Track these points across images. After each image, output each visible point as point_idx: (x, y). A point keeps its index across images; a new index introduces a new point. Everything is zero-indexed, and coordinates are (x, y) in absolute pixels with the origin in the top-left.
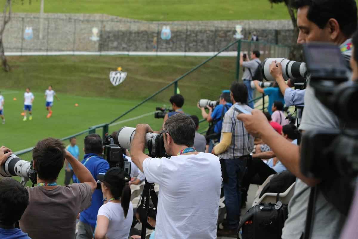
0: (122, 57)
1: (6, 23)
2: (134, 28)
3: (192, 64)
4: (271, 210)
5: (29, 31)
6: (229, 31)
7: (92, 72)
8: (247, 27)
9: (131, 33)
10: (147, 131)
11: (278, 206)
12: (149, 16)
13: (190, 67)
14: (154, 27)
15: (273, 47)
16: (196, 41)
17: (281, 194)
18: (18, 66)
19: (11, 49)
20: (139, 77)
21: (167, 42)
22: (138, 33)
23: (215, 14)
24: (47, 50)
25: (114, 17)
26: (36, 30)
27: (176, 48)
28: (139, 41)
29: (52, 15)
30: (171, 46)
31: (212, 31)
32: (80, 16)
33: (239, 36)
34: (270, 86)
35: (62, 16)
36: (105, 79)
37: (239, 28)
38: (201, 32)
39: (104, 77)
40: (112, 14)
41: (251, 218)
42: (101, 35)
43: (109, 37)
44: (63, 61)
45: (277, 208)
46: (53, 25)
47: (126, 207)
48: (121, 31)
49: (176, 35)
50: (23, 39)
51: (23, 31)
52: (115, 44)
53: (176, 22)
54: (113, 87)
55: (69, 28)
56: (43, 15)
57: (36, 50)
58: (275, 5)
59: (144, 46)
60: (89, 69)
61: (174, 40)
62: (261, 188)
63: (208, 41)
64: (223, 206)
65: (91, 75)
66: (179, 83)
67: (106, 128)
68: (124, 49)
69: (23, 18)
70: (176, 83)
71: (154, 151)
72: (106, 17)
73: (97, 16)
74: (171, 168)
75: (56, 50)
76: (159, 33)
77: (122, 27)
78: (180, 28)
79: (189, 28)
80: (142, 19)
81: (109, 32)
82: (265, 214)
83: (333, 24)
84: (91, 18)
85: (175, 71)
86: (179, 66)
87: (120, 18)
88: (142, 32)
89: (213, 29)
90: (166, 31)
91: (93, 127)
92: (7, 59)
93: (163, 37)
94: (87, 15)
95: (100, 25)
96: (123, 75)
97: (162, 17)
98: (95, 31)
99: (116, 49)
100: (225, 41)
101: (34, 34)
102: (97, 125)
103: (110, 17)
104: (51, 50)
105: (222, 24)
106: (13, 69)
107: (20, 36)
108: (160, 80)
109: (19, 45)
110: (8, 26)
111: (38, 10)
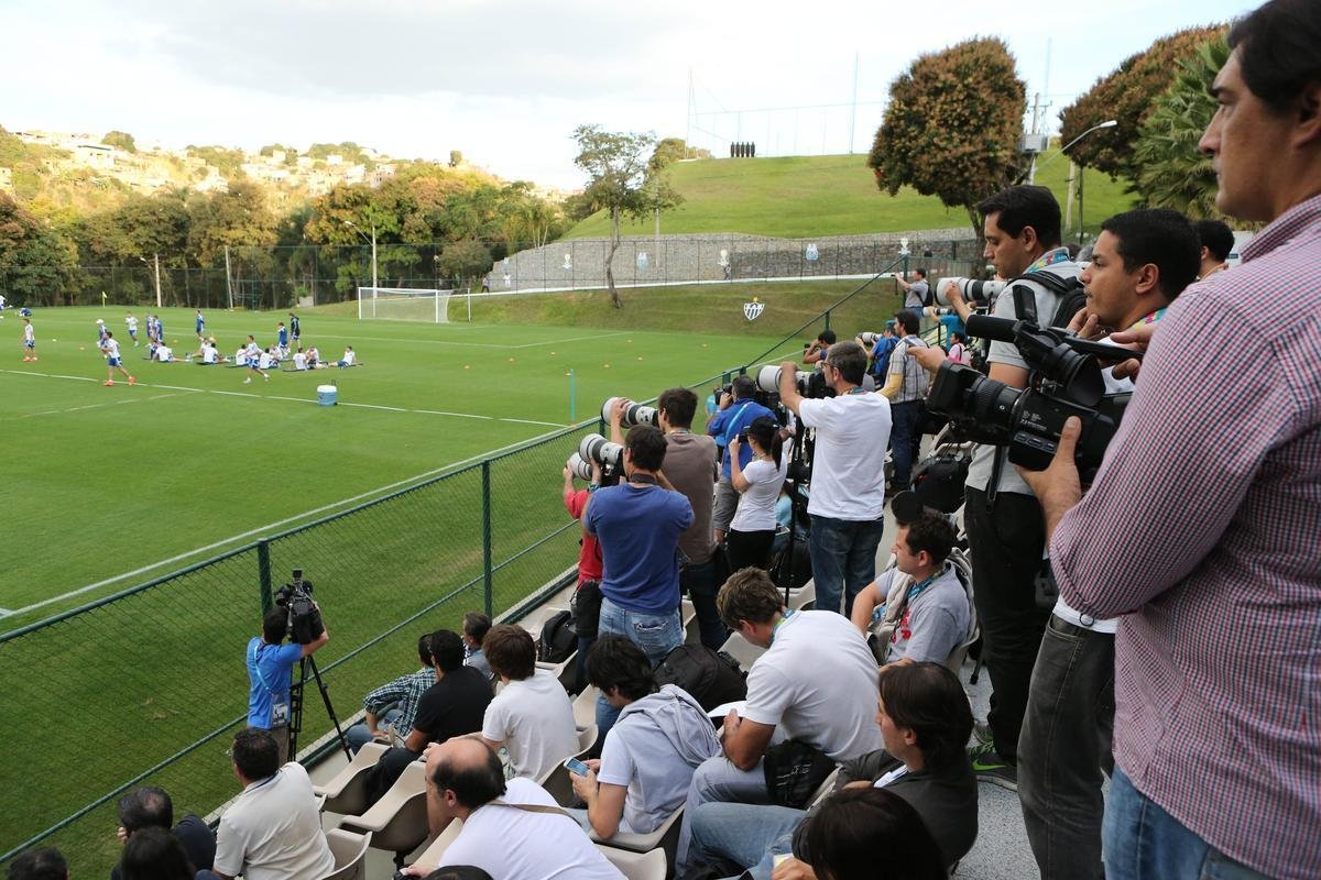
0: (757, 285)
1: (614, 249)
2: (772, 248)
3: (847, 290)
4: (951, 461)
5: (642, 257)
6: (893, 246)
7: (720, 305)
8: (915, 239)
9: (768, 254)
10: (796, 370)
11: (959, 457)
12: (789, 232)
13: (842, 294)
14: (796, 245)
15: (949, 264)
16: (850, 261)
17: (962, 445)
18: (632, 301)
19: (622, 281)
20: (779, 309)
21: (814, 263)
22: (777, 254)
23: (874, 225)
24: (666, 280)
25: (747, 235)
26: (651, 256)
27: (825, 270)
28: (779, 264)
29: (668, 237)
30: (819, 268)
31: (870, 247)
32: (705, 236)
33: (905, 251)
34: (949, 313)
35: (683, 237)
36: (738, 313)
37: (904, 242)
38: (856, 249)
39: (737, 310)
40: (744, 232)
41: (925, 472)
42: (731, 258)
43: (741, 261)
44: (687, 292)
45: (957, 459)
46: (671, 249)
47: (778, 459)
48: (756, 253)
49: (824, 254)
50: (636, 268)
51: (636, 257)
52: (749, 269)
53: (824, 238)
54: (749, 322)
55: (693, 250)
56: (658, 237)
57: (652, 281)
58: (950, 208)
59: (786, 269)
60: (719, 301)
61: (822, 260)
62: (937, 438)
63: (865, 260)
64: (890, 460)
65: (721, 309)
66: (831, 315)
67: (743, 371)
68: (760, 275)
69: (635, 242)
70: (828, 313)
71: (806, 392)
72: (738, 236)
73: (726, 236)
74: (837, 410)
75: (676, 280)
76: (803, 253)
77: (757, 248)
78: (830, 245)
79: (841, 244)
80: (782, 236)
81: (741, 255)
82: (942, 467)
83: (1029, 233)
84: (718, 238)
85: (825, 299)
86: (828, 293)
87: (753, 236)
88: (782, 252)
89: (872, 244)
90: (812, 250)
91: (728, 372)
92: (618, 292)
93: (809, 257)
94: (714, 234)
95: (730, 246)
96: (760, 307)
97: (806, 232)
98: (724, 253)
99: (751, 275)
100: (887, 258)
101: (649, 260)
102: (732, 368)
103: (742, 236)
104: (671, 280)
105: (883, 238)
106: (625, 305)
107: (632, 264)
108: (806, 312)
109: (632, 275)
110: (616, 253)
111: (653, 233)
